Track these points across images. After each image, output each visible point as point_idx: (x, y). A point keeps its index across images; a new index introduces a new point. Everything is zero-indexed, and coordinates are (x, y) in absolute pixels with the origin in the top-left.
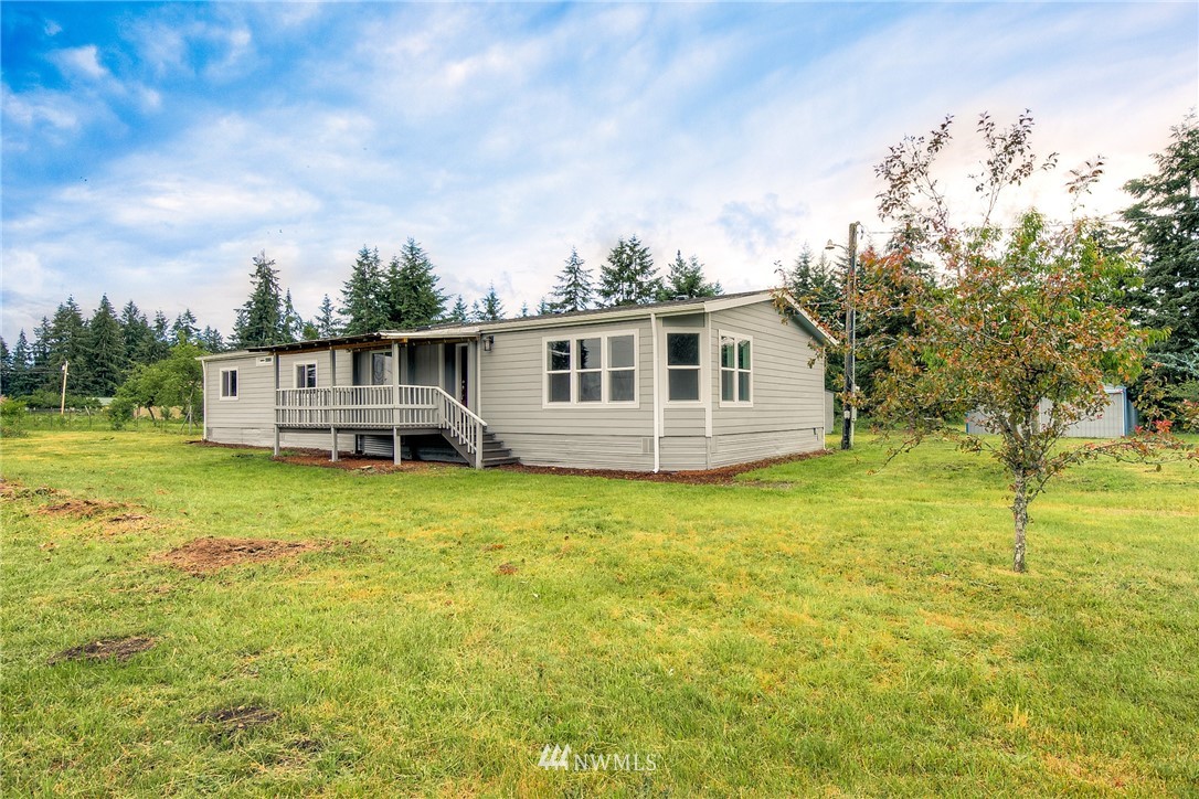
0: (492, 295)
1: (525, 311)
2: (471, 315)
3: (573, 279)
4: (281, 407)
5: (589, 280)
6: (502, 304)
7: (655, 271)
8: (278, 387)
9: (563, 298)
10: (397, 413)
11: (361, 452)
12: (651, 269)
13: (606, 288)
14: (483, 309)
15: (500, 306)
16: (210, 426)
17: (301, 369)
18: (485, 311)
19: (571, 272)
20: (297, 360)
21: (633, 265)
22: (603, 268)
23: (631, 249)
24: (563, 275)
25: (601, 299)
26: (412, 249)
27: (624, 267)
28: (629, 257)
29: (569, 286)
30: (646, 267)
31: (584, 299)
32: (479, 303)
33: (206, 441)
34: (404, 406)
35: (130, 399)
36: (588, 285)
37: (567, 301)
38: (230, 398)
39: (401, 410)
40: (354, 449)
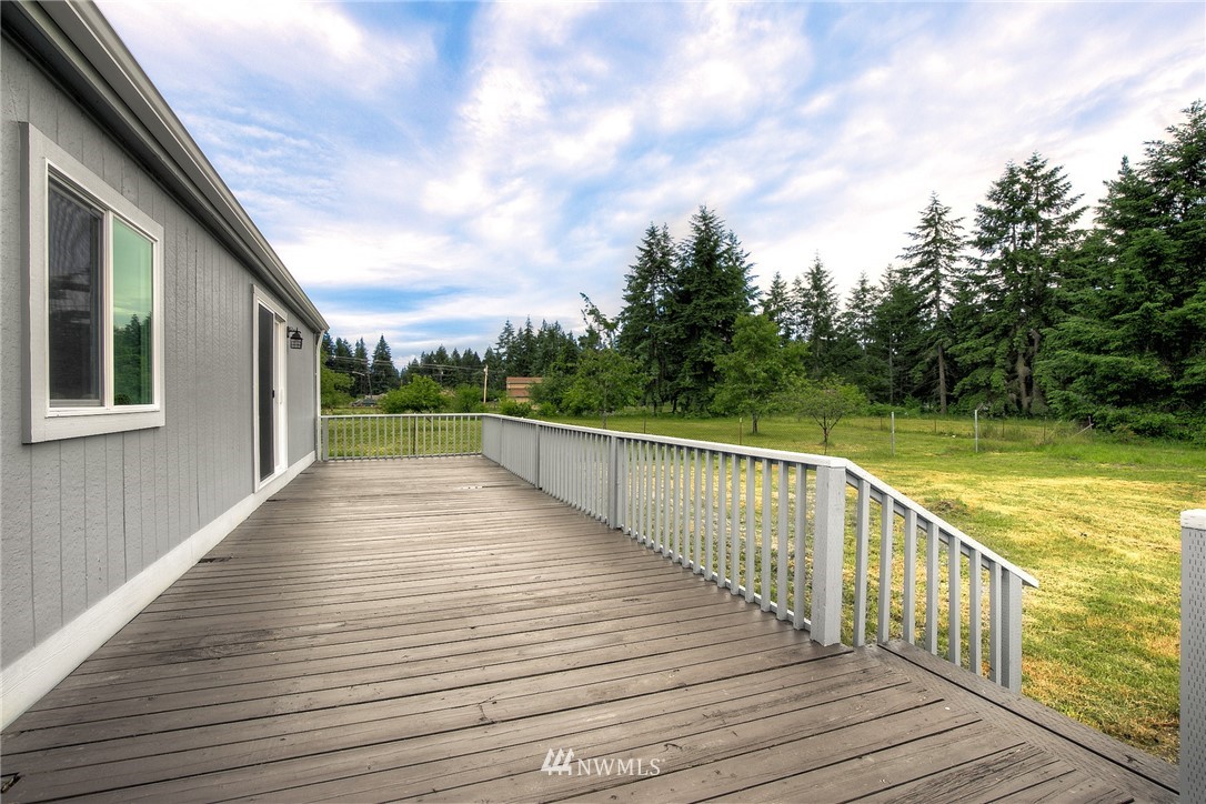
0: (818, 268)
1: (863, 282)
2: (791, 294)
3: (933, 235)
5: (958, 232)
6: (830, 276)
7: (1073, 201)
9: (917, 260)
12: (1067, 197)
13: (986, 235)
14: (806, 284)
15: (828, 279)
18: (809, 287)
19: (930, 226)
21: (1033, 198)
22: (980, 208)
23: (1029, 174)
24: (917, 231)
25: (976, 253)
26: (704, 218)
27: (1016, 202)
28: (1026, 188)
29: (928, 244)
30: (1058, 196)
31: (952, 258)
32: (802, 278)
36: (958, 239)
37: (923, 264)
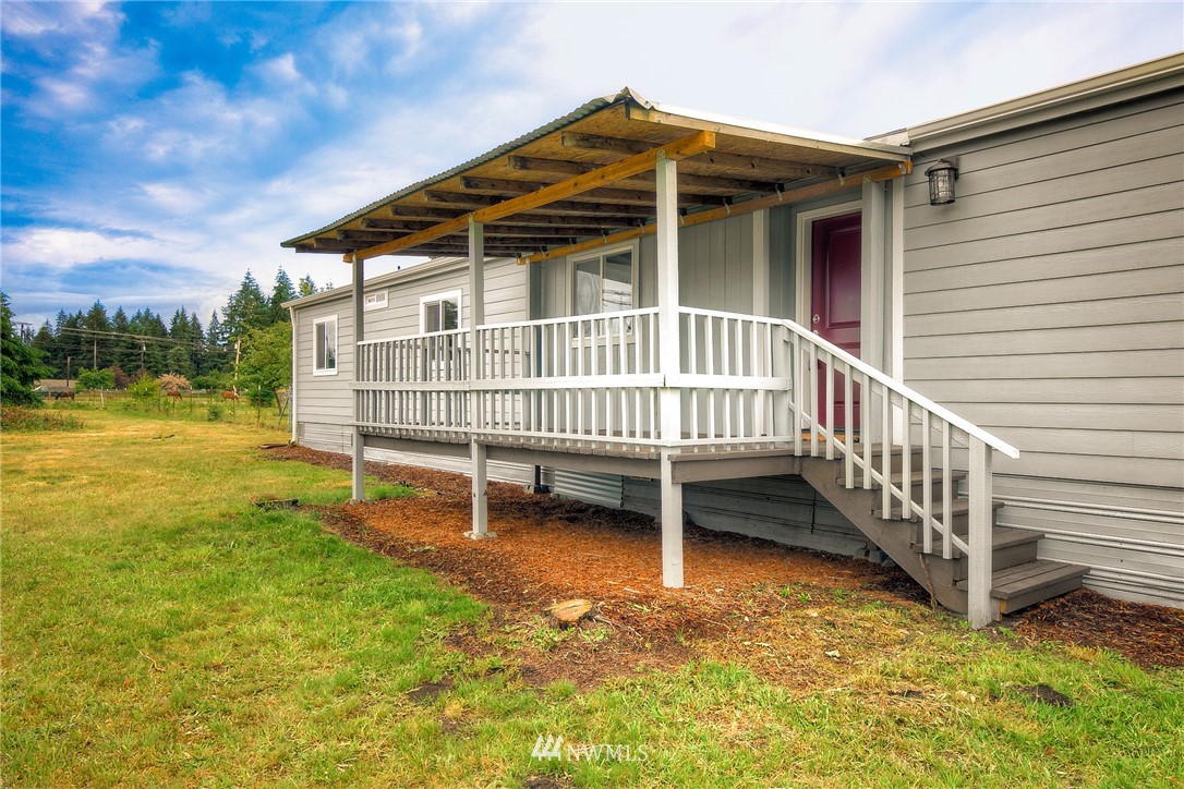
4: (363, 386)
8: (360, 335)
10: (670, 404)
11: (546, 490)
16: (302, 419)
17: (432, 309)
20: (425, 293)
33: (294, 445)
34: (693, 380)
35: (249, 378)
38: (327, 372)
39: (685, 393)
40: (532, 481)
